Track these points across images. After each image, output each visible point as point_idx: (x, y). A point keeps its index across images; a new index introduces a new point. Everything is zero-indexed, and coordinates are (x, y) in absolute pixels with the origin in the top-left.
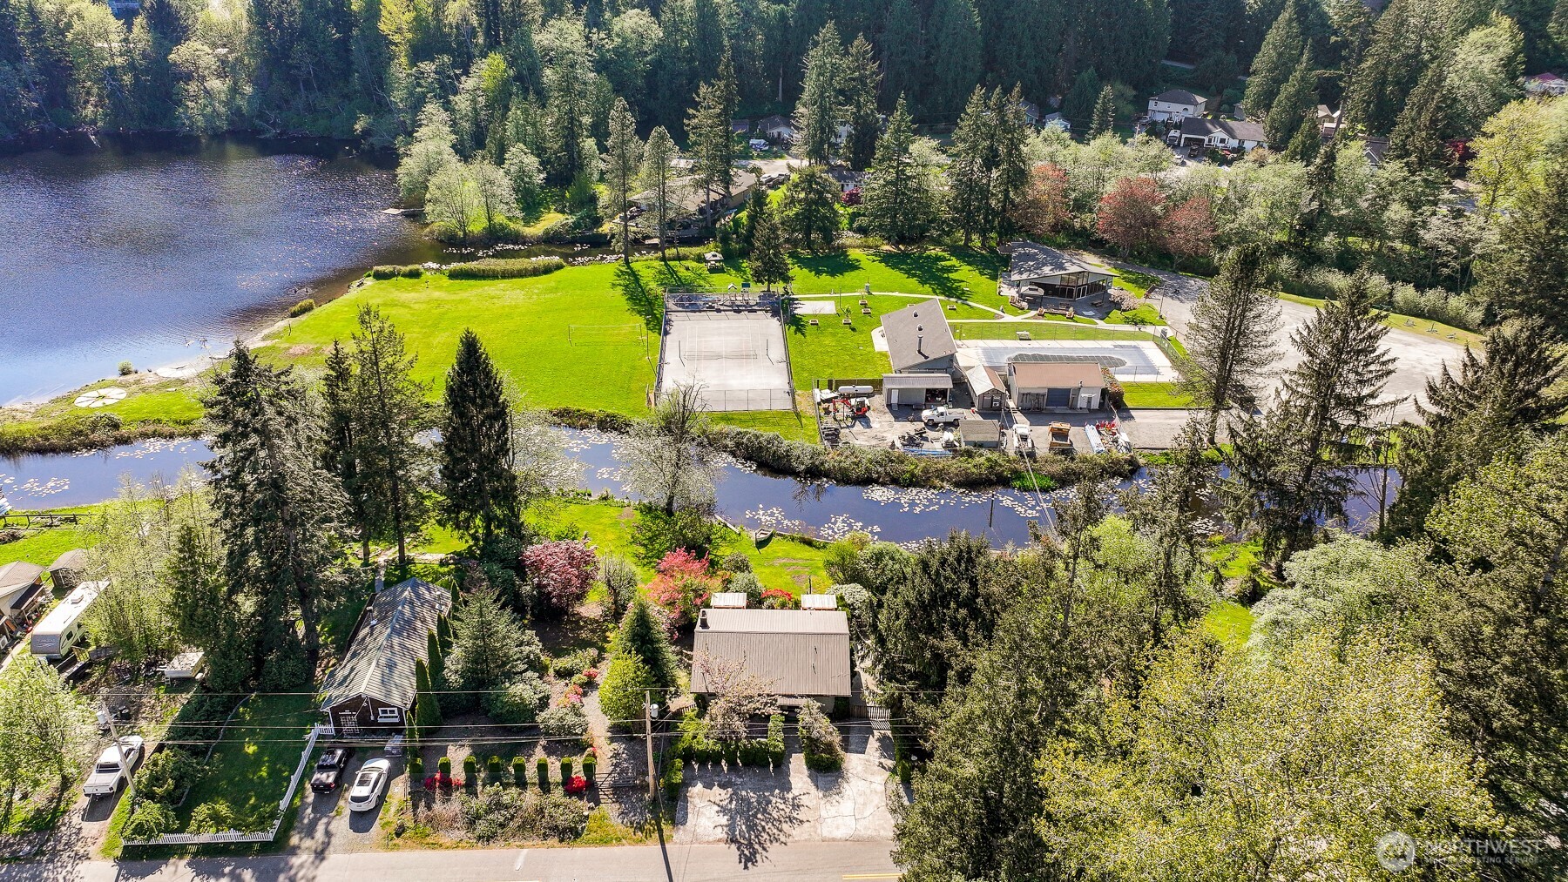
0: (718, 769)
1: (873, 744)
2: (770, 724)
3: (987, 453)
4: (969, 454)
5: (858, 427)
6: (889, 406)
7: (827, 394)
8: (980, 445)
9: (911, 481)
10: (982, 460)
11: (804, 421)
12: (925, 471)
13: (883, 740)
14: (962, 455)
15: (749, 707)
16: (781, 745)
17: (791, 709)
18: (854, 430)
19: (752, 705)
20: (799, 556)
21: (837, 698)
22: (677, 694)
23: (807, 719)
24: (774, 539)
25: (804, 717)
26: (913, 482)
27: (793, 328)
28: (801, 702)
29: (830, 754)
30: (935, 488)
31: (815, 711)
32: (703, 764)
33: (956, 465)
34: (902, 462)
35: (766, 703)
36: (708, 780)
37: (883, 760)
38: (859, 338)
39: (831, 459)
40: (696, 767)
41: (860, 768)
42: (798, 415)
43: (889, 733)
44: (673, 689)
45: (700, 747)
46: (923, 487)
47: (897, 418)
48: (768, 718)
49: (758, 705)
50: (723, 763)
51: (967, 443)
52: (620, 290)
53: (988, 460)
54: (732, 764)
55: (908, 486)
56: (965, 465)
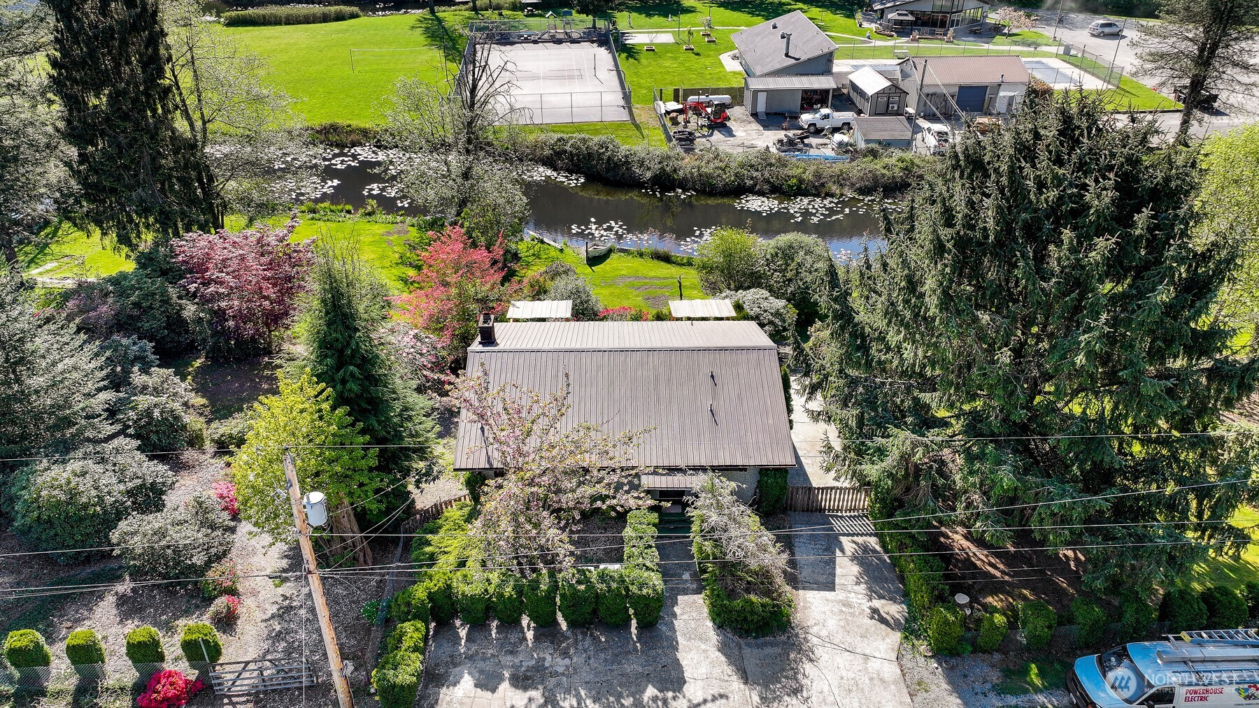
0: (513, 637)
1: (846, 569)
2: (628, 532)
3: (898, 153)
4: (874, 154)
5: (717, 136)
6: (755, 115)
7: (673, 106)
8: (887, 144)
9: (799, 188)
10: (893, 161)
11: (645, 132)
12: (818, 175)
13: (863, 558)
14: (865, 156)
15: (577, 495)
16: (656, 580)
17: (676, 496)
18: (713, 139)
19: (588, 490)
20: (653, 274)
21: (764, 471)
22: (429, 475)
23: (714, 518)
24: (614, 256)
25: (703, 513)
26: (801, 190)
27: (624, 55)
28: (695, 482)
29: (768, 593)
30: (832, 196)
31: (727, 499)
32: (478, 626)
33: (859, 169)
34: (785, 166)
35: (619, 486)
36: (488, 666)
37: (877, 603)
38: (703, 60)
39: (687, 165)
40: (463, 633)
41: (832, 623)
42: (637, 127)
43: (873, 542)
44: (422, 465)
45: (468, 590)
46: (818, 195)
47: (766, 127)
48: (622, 517)
49: (600, 489)
50: (525, 621)
51: (867, 141)
52: (419, 31)
53: (901, 160)
54: (546, 628)
55: (795, 196)
56: (872, 166)
